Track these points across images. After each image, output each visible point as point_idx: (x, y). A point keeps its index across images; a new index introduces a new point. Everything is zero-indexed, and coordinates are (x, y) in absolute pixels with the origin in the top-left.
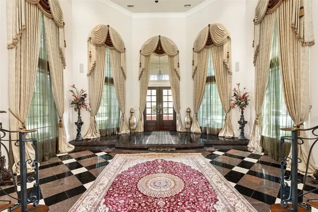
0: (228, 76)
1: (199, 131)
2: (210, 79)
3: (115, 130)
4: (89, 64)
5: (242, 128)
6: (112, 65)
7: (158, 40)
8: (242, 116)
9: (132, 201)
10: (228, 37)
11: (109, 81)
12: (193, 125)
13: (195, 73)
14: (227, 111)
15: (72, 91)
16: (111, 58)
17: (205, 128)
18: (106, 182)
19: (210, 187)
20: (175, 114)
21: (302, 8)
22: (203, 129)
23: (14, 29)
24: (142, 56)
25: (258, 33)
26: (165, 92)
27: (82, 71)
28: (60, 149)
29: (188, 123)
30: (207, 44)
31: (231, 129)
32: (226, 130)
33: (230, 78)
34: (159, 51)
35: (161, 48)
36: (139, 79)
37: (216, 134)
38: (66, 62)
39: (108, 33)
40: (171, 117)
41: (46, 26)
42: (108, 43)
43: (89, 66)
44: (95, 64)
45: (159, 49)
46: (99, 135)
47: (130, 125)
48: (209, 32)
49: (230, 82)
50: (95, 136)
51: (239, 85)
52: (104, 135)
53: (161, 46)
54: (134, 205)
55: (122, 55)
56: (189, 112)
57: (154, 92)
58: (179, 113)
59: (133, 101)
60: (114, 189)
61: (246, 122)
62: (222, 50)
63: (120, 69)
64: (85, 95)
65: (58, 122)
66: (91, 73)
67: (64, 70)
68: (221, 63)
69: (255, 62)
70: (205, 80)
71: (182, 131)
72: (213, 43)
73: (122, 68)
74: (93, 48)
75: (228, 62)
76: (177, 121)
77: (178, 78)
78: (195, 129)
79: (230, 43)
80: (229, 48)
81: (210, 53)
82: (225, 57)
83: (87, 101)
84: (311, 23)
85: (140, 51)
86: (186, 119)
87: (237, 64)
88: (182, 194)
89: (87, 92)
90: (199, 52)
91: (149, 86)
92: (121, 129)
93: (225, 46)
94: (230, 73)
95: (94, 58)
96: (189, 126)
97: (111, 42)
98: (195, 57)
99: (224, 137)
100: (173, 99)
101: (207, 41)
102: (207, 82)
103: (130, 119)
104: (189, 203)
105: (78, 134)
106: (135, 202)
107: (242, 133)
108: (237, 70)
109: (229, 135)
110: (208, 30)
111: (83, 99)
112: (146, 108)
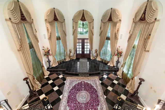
0: (116, 40)
1: (100, 60)
2: (108, 39)
3: (64, 60)
4: (48, 34)
5: (117, 64)
6: (59, 31)
7: (82, 13)
8: (118, 60)
9: (75, 105)
10: (120, 20)
11: (58, 38)
12: (97, 57)
13: (101, 34)
14: (113, 55)
15: (43, 49)
16: (58, 27)
17: (103, 59)
18: (66, 96)
19: (98, 99)
20: (90, 51)
21: (150, 35)
22: (102, 60)
23: (18, 44)
24: (74, 22)
25: (133, 28)
26: (86, 41)
27: (45, 38)
28: (45, 75)
29: (95, 56)
30: (109, 20)
31: (113, 63)
32: (111, 63)
33: (117, 42)
34: (83, 19)
35: (84, 17)
36: (73, 35)
37: (107, 63)
38: (39, 40)
39: (55, 13)
40: (88, 52)
41: (27, 29)
42: (56, 19)
43: (48, 35)
44: (51, 34)
45: (83, 18)
46: (58, 64)
47: (70, 57)
48: (111, 13)
49: (117, 43)
50: (56, 65)
51: (119, 47)
52: (60, 63)
53: (84, 16)
54: (76, 106)
55: (63, 23)
56: (96, 51)
57: (80, 41)
58: (92, 51)
59: (70, 45)
60: (69, 99)
61: (119, 62)
62: (116, 26)
63: (63, 32)
64: (49, 50)
65: (42, 65)
66: (50, 38)
67: (38, 43)
68: (114, 33)
69: (128, 41)
70: (105, 38)
71: (93, 59)
72: (112, 20)
73: (64, 31)
74: (48, 24)
75: (117, 34)
76: (91, 54)
77: (92, 35)
78: (98, 59)
79: (120, 23)
80: (119, 26)
81: (110, 25)
82: (116, 31)
83: (51, 53)
84: (151, 43)
85: (73, 19)
86: (95, 55)
87: (122, 35)
88: (89, 102)
89: (50, 49)
90: (104, 23)
91: (78, 38)
92: (66, 59)
93: (118, 25)
94: (117, 39)
95: (50, 30)
96: (96, 57)
97: (57, 18)
98: (102, 25)
99: (109, 66)
100: (90, 44)
101: (109, 18)
102: (106, 39)
103: (70, 54)
104: (91, 106)
105: (49, 65)
106: (76, 105)
107: (117, 66)
108: (121, 38)
109: (112, 65)
110: (110, 11)
111: (48, 52)
112: (77, 48)
